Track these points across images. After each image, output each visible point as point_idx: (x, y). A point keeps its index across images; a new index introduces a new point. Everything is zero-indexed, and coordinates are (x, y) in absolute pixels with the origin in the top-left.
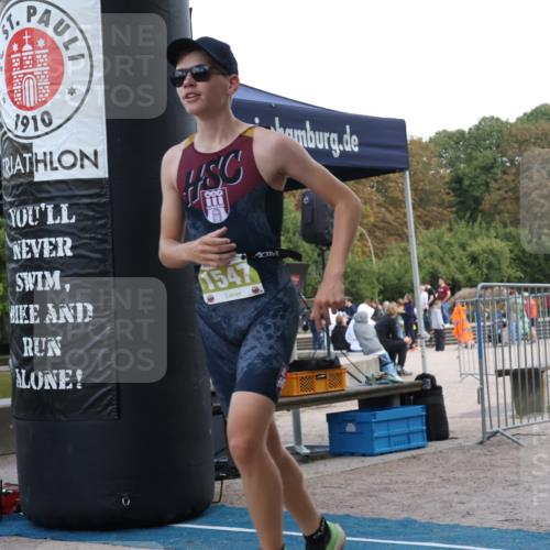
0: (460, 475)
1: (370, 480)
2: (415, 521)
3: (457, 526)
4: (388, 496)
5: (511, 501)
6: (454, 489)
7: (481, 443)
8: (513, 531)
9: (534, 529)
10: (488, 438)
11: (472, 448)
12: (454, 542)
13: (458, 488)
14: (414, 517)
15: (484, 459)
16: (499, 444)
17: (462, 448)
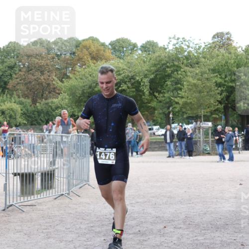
5: (17, 240)
7: (4, 210)
10: (7, 208)
15: (5, 218)
16: (13, 211)
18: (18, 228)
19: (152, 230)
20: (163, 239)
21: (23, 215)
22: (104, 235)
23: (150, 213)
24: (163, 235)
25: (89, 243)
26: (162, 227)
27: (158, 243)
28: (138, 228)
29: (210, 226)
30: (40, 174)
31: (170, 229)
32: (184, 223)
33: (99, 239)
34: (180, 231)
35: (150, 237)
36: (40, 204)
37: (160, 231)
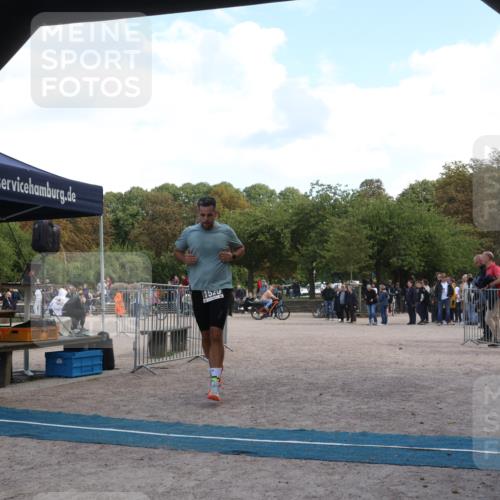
0: (122, 390)
1: (71, 392)
2: (99, 416)
3: (123, 419)
4: (82, 401)
5: (152, 405)
6: (119, 398)
7: (133, 372)
8: (154, 422)
9: (166, 421)
10: (137, 369)
11: (127, 375)
12: (123, 428)
13: (122, 398)
14: (99, 414)
15: (134, 381)
16: (143, 373)
17: (122, 375)
18: (152, 392)
19: (306, 397)
20: (320, 408)
21: (155, 378)
22: (252, 403)
23: (302, 379)
24: (320, 403)
25: (235, 411)
26: (317, 394)
27: (315, 412)
28: (290, 395)
29: (373, 394)
30: (169, 334)
31: (327, 397)
32: (343, 389)
33: (245, 407)
34: (340, 399)
35: (306, 405)
36: (173, 367)
37: (315, 399)
